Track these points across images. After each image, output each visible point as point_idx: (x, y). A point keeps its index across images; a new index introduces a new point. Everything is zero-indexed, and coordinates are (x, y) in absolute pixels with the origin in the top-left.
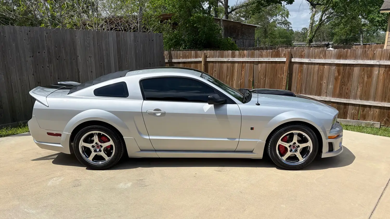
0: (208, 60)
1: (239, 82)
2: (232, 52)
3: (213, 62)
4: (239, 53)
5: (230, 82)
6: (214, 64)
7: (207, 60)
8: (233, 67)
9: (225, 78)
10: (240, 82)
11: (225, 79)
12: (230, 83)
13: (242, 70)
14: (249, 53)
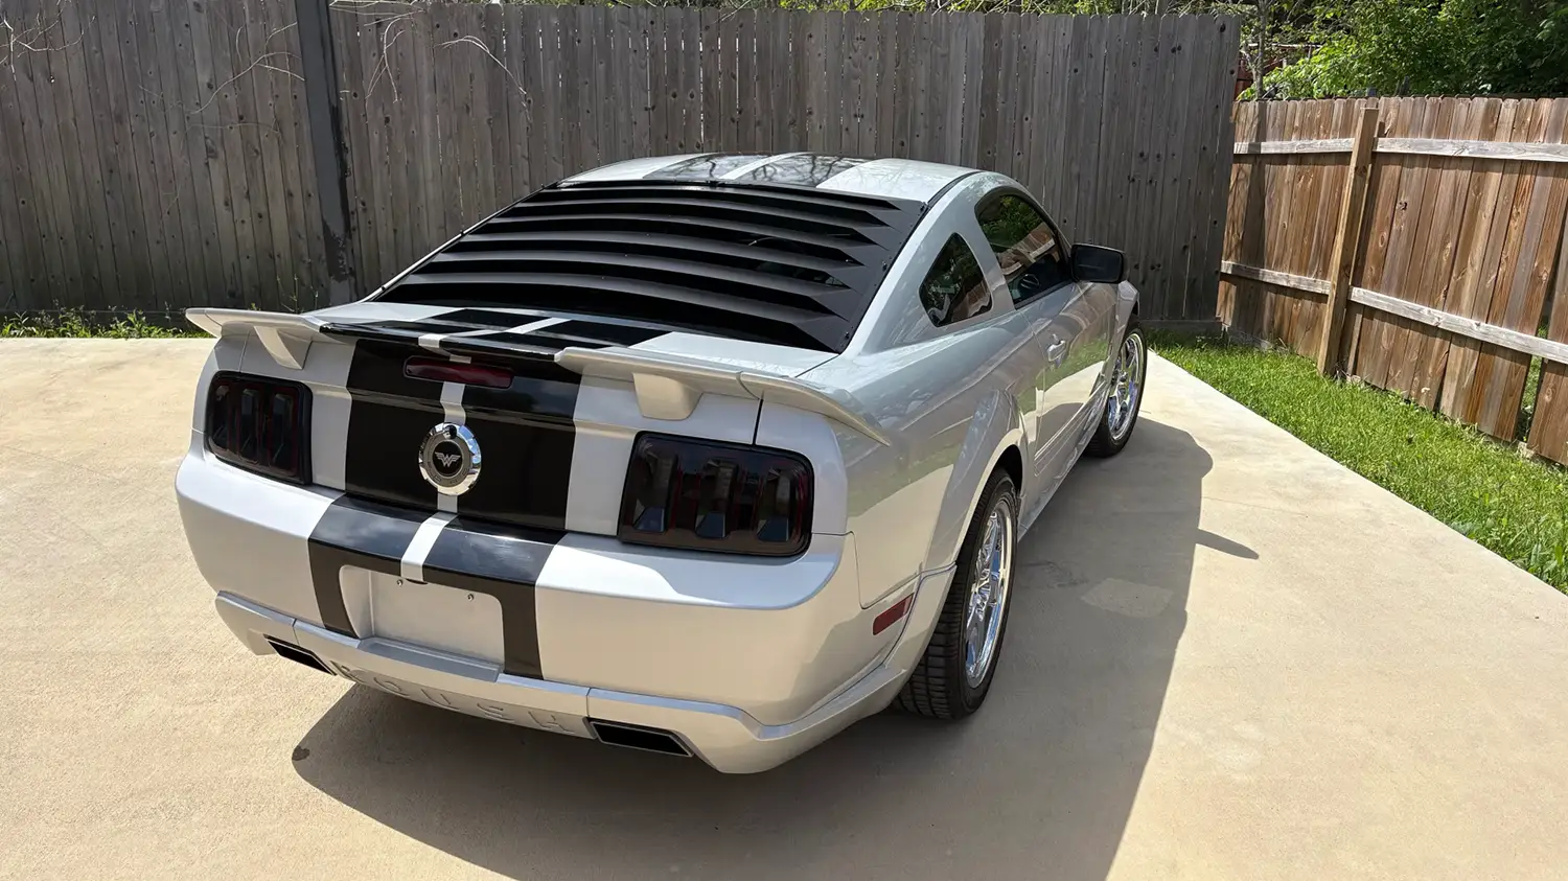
0: (1385, 145)
1: (1487, 278)
2: (1488, 106)
3: (1401, 158)
4: (1518, 110)
5: (1454, 275)
6: (1406, 170)
7: (1379, 150)
8: (1479, 188)
9: (1438, 245)
10: (1494, 277)
11: (1436, 255)
12: (1453, 279)
13: (1514, 211)
14: (1559, 113)
